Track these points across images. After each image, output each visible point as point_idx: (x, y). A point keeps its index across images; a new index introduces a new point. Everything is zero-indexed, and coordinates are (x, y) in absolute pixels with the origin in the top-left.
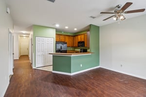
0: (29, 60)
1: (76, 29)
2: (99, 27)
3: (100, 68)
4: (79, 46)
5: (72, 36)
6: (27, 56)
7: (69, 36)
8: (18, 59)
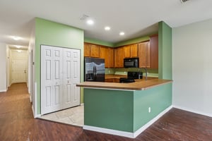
0: (27, 93)
1: (122, 34)
2: (171, 29)
3: (174, 109)
4: (126, 67)
5: (111, 48)
6: (25, 84)
7: (106, 47)
8: (5, 91)
